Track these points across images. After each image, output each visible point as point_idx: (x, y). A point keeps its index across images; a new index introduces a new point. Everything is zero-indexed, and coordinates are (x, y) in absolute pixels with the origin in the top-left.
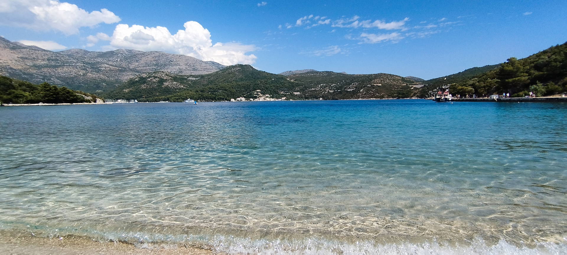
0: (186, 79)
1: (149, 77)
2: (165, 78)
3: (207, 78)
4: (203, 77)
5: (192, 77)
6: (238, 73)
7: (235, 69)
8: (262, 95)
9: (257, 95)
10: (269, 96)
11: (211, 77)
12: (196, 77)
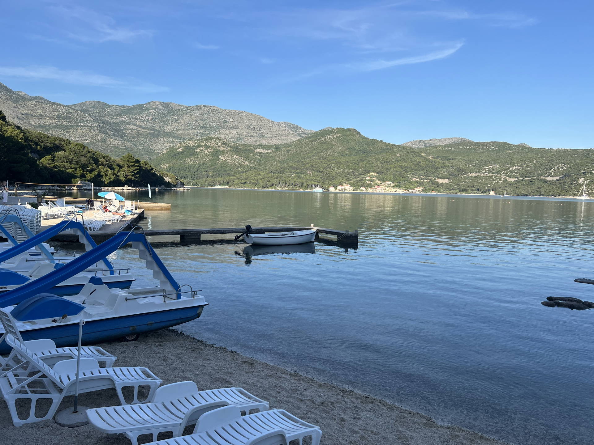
0: (252, 151)
1: (198, 147)
2: (222, 149)
3: (285, 150)
4: (279, 148)
5: (262, 148)
6: (336, 143)
7: (332, 136)
8: (379, 181)
9: (371, 182)
10: (392, 183)
11: (291, 148)
12: (267, 148)
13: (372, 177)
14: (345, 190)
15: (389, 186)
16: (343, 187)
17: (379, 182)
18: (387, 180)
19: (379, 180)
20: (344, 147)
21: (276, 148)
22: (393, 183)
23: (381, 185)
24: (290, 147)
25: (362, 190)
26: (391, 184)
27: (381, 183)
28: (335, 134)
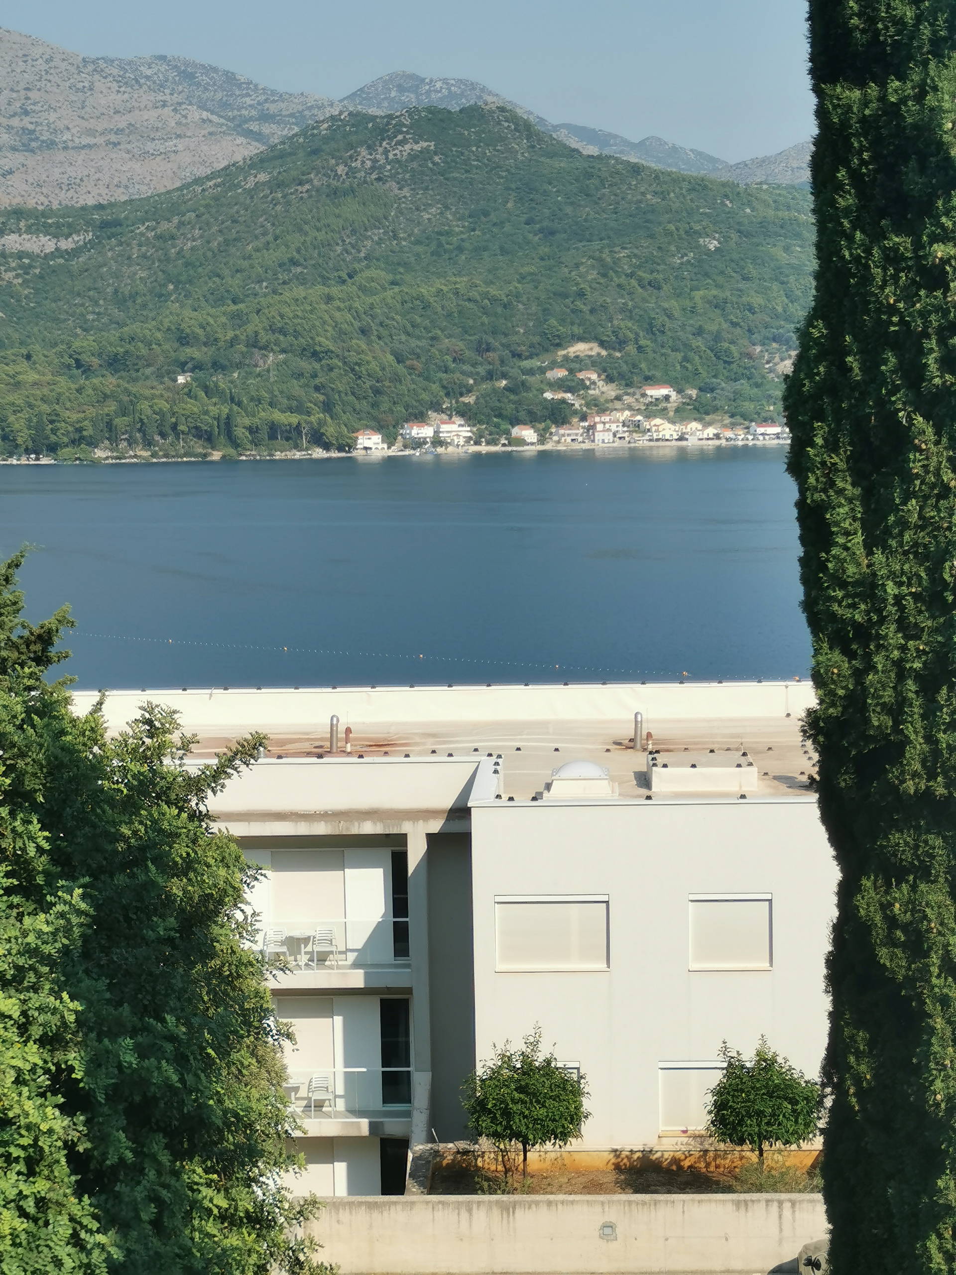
3: (151, 234)
4: (117, 223)
5: (29, 230)
6: (406, 192)
7: (386, 152)
8: (613, 386)
9: (568, 396)
10: (674, 395)
11: (181, 224)
12: (58, 225)
13: (575, 364)
14: (438, 442)
15: (655, 409)
16: (426, 432)
17: (610, 390)
18: (649, 380)
19: (610, 379)
20: (447, 207)
21: (105, 225)
22: (679, 391)
23: (618, 404)
24: (176, 220)
25: (521, 442)
26: (667, 398)
27: (618, 398)
28: (400, 143)
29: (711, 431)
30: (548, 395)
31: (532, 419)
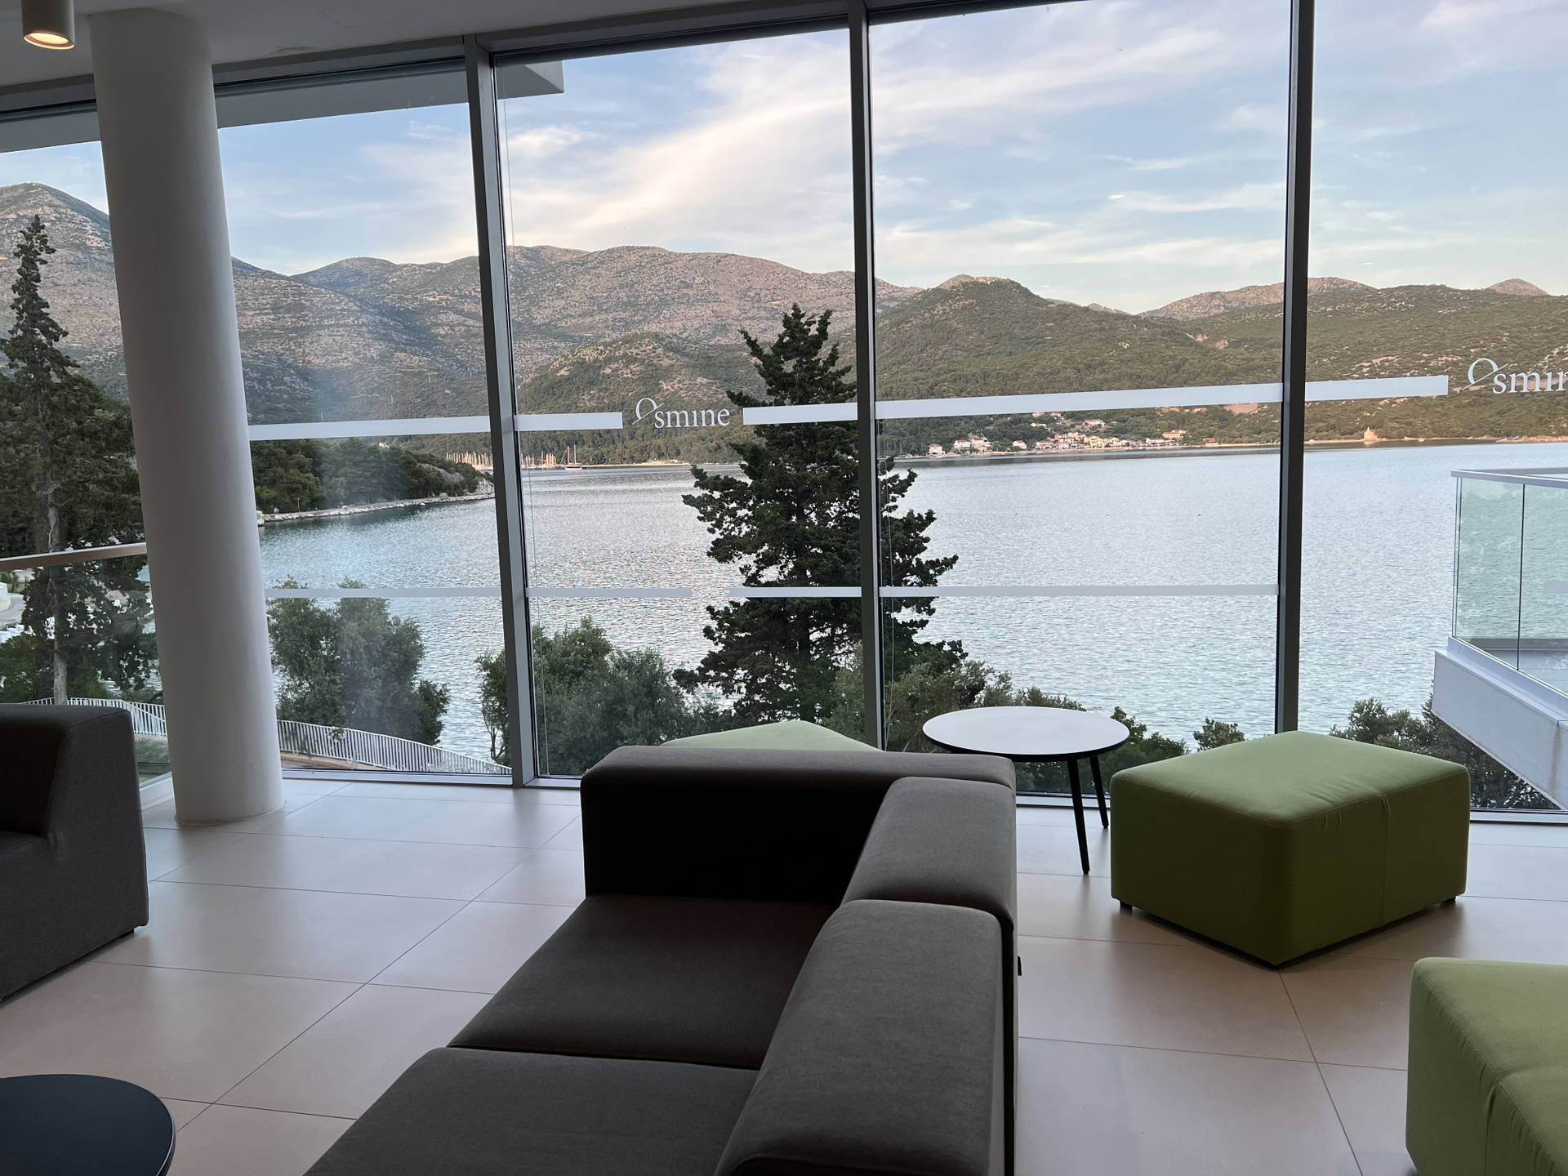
1: (609, 361)
2: (666, 362)
6: (960, 325)
8: (1069, 420)
9: (1044, 425)
10: (1103, 424)
14: (972, 450)
15: (1093, 431)
16: (966, 444)
17: (1068, 423)
19: (1068, 417)
20: (982, 333)
23: (1072, 430)
25: (1018, 449)
26: (1100, 425)
27: (1073, 426)
28: (958, 301)
29: (1124, 442)
30: (1034, 425)
31: (1024, 439)
